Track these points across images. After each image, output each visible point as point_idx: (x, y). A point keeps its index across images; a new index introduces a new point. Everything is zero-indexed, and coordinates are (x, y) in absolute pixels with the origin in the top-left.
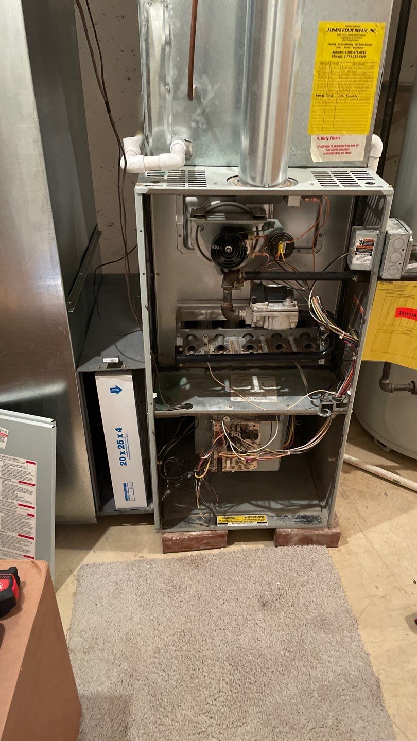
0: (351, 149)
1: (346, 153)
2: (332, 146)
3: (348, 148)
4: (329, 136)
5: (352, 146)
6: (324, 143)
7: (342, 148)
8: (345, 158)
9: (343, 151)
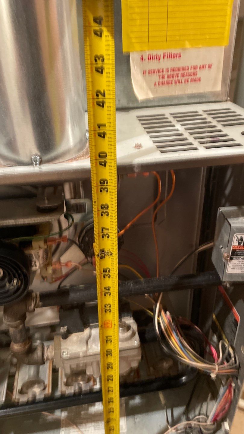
0: (201, 74)
1: (192, 81)
2: (167, 71)
3: (195, 71)
4: (161, 53)
5: (202, 67)
6: (154, 65)
7: (186, 72)
8: (192, 89)
9: (186, 78)
